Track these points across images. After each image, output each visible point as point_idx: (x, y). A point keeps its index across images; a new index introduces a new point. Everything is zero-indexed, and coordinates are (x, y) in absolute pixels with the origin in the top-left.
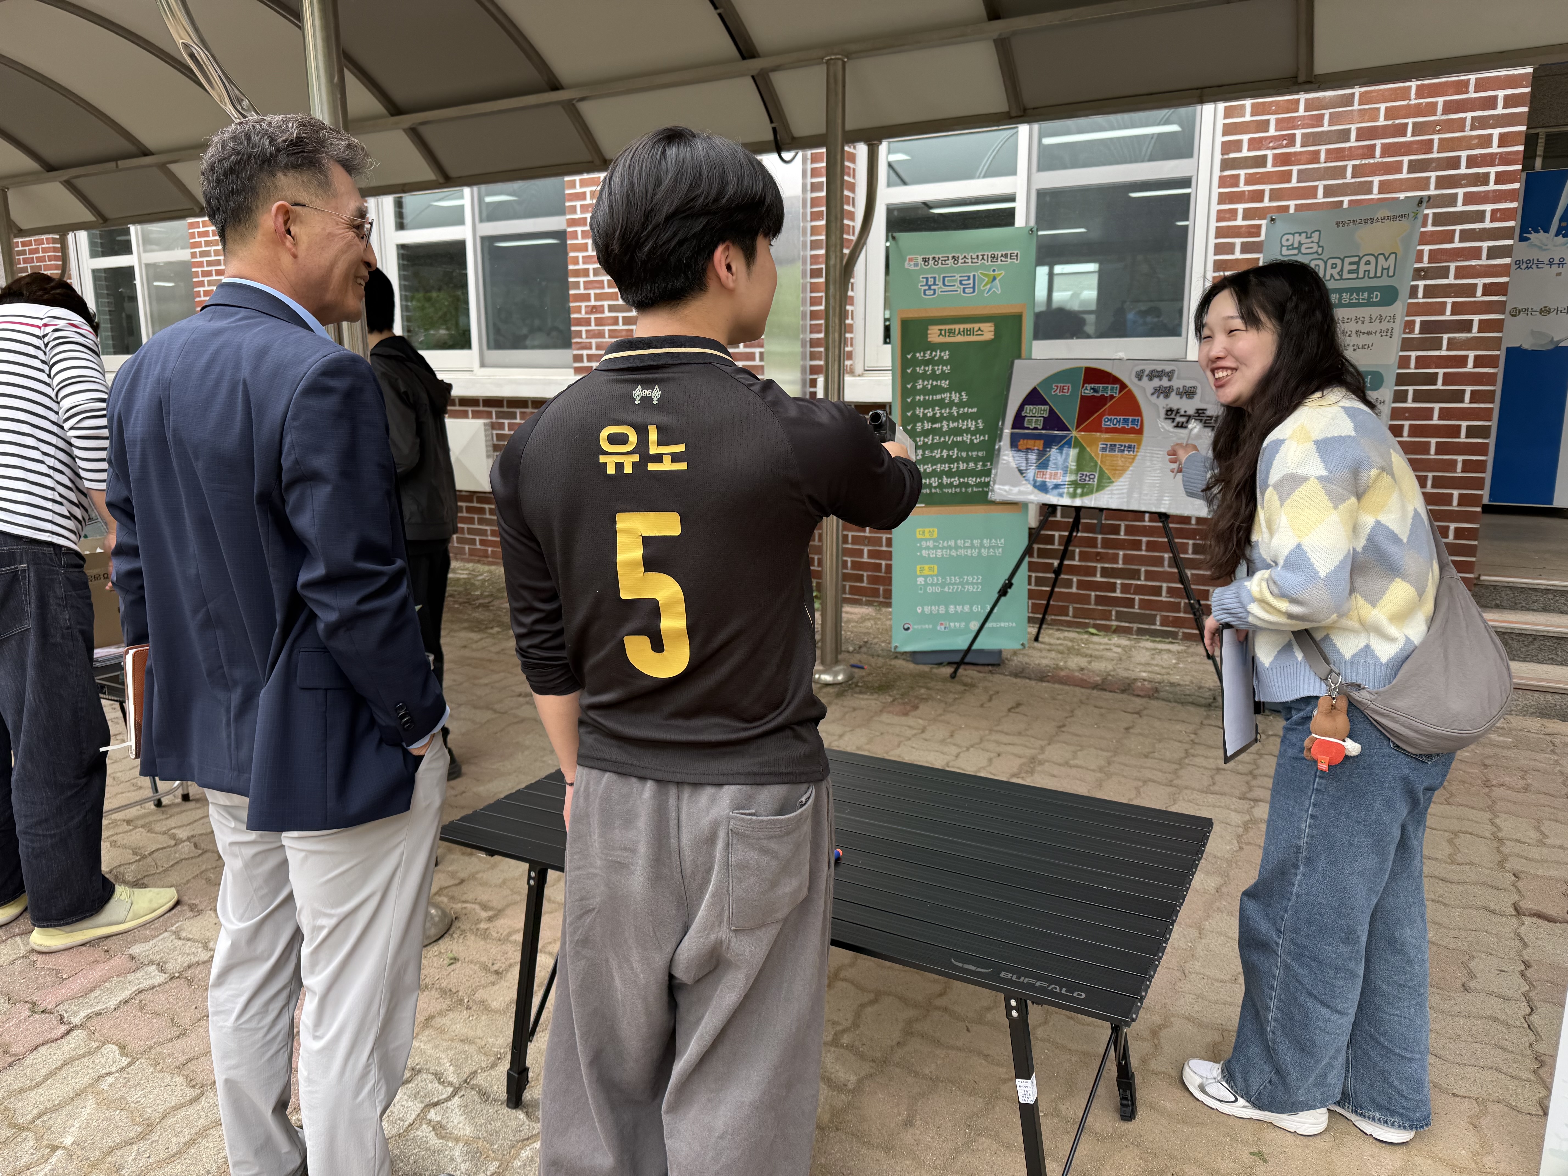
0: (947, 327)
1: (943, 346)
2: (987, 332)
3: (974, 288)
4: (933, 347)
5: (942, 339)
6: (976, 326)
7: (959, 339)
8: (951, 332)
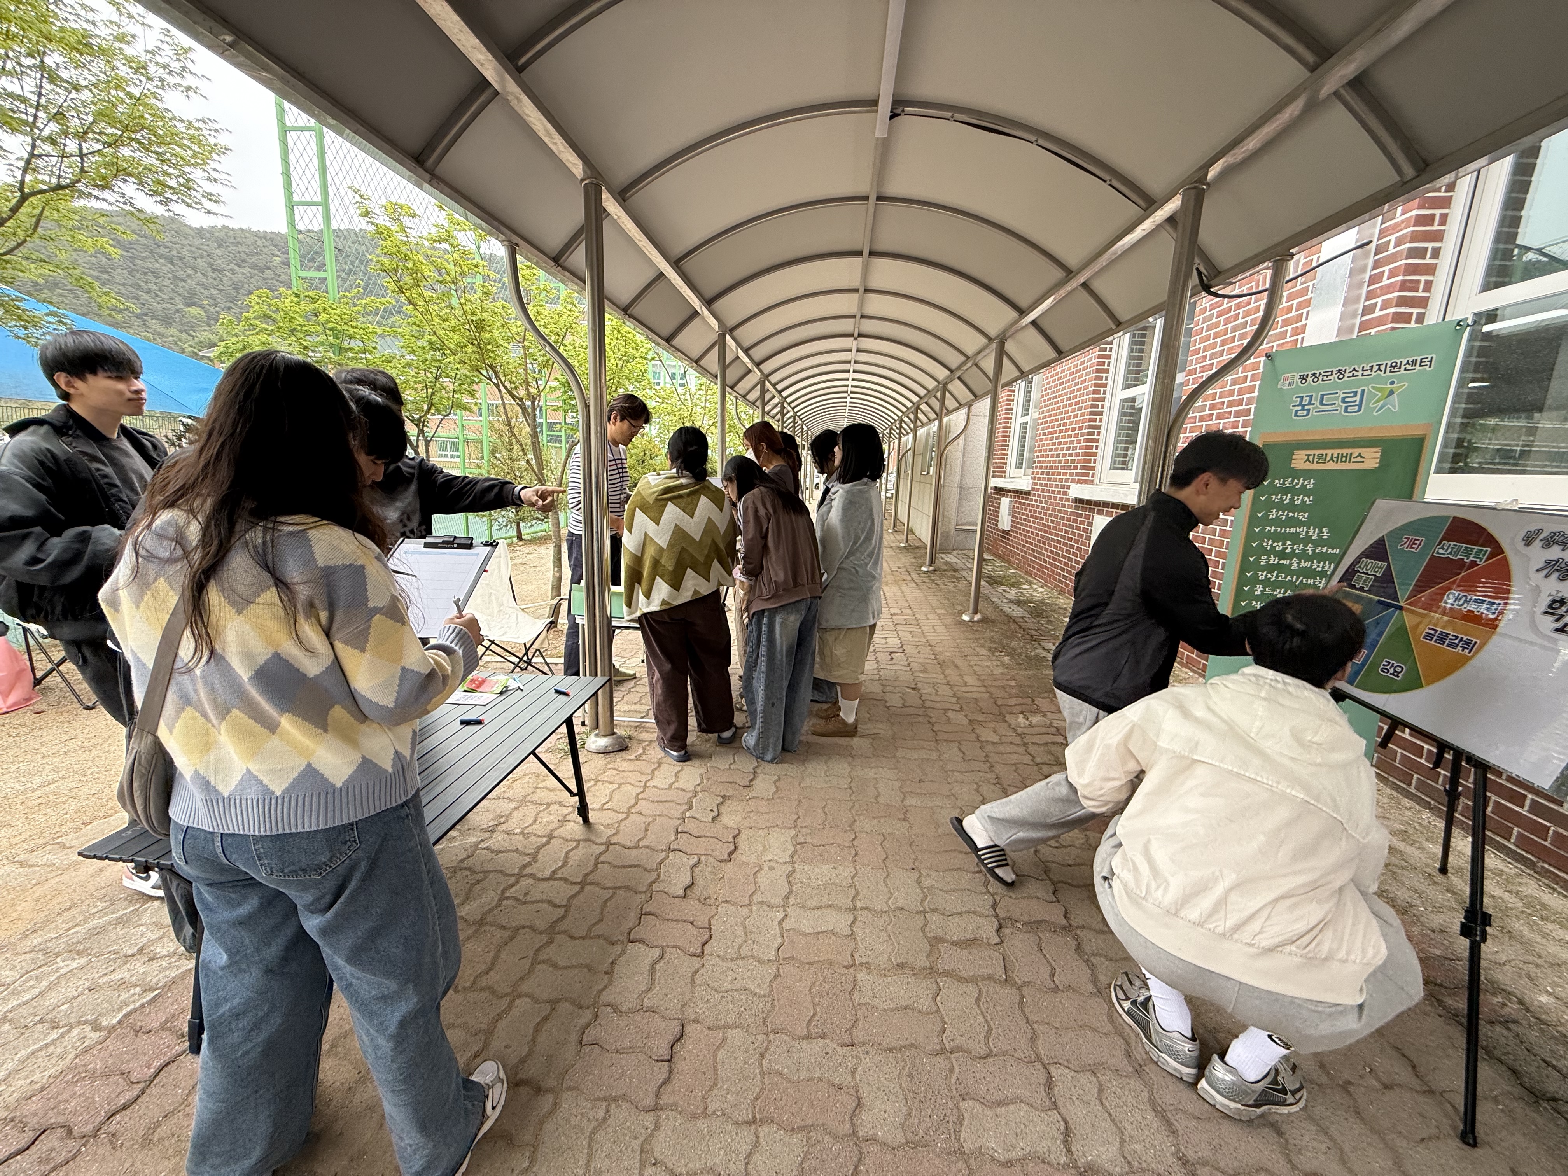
0: (1317, 452)
1: (1307, 474)
2: (1371, 459)
3: (1360, 406)
4: (1296, 474)
5: (1308, 466)
6: (1356, 452)
7: (1331, 466)
8: (1322, 458)
